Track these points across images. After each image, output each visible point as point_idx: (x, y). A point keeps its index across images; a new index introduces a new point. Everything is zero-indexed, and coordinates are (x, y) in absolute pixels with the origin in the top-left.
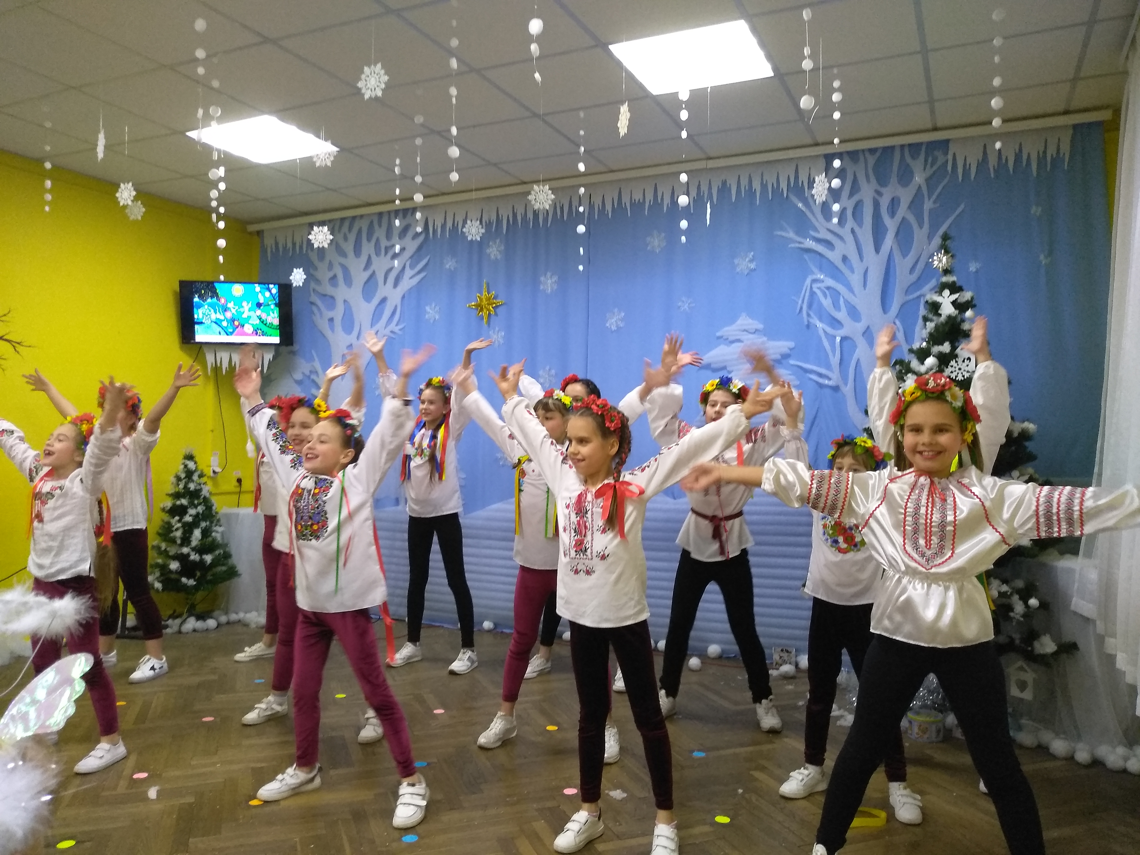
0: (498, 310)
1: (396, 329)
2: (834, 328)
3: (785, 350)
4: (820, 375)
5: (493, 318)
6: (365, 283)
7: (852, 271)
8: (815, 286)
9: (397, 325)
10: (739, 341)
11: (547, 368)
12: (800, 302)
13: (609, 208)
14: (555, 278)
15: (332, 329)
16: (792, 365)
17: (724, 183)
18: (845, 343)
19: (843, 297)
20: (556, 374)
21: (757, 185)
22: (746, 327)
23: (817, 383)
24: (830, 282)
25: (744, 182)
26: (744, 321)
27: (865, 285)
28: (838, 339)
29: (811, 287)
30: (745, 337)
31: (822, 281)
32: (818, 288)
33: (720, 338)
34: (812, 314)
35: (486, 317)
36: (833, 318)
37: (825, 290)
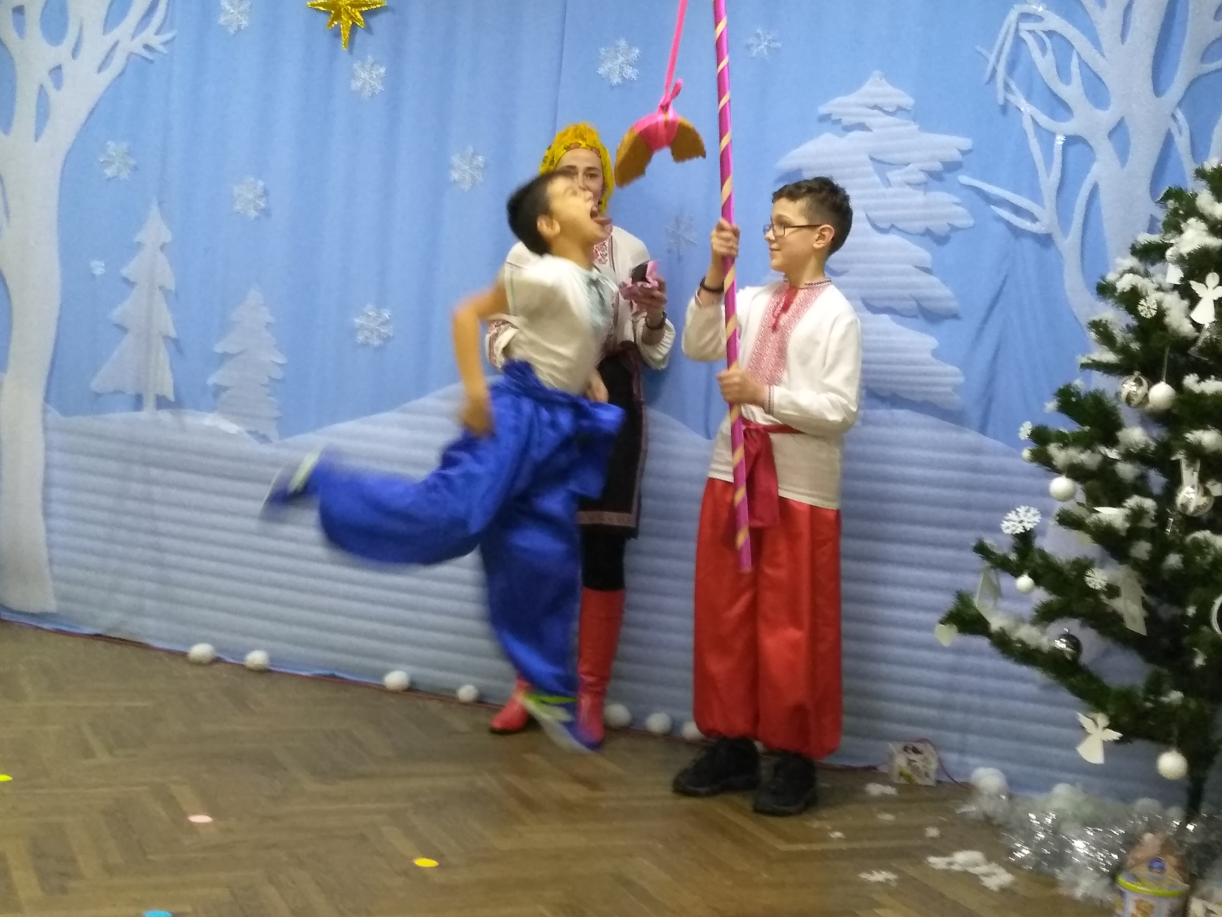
0: (375, 22)
1: (156, 41)
2: (1052, 116)
3: (955, 155)
4: (1017, 210)
5: (361, 35)
8: (1025, 26)
9: (158, 33)
10: (862, 127)
11: (470, 150)
12: (992, 58)
15: (20, 30)
16: (964, 186)
18: (1073, 150)
19: (1078, 54)
20: (486, 165)
22: (880, 101)
23: (1008, 224)
24: (1054, 21)
26: (877, 87)
27: (1123, 36)
28: (1060, 140)
29: (1017, 30)
30: (877, 120)
31: (1039, 18)
32: (1029, 31)
33: (825, 118)
34: (1013, 86)
35: (345, 33)
36: (1055, 96)
37: (1044, 36)
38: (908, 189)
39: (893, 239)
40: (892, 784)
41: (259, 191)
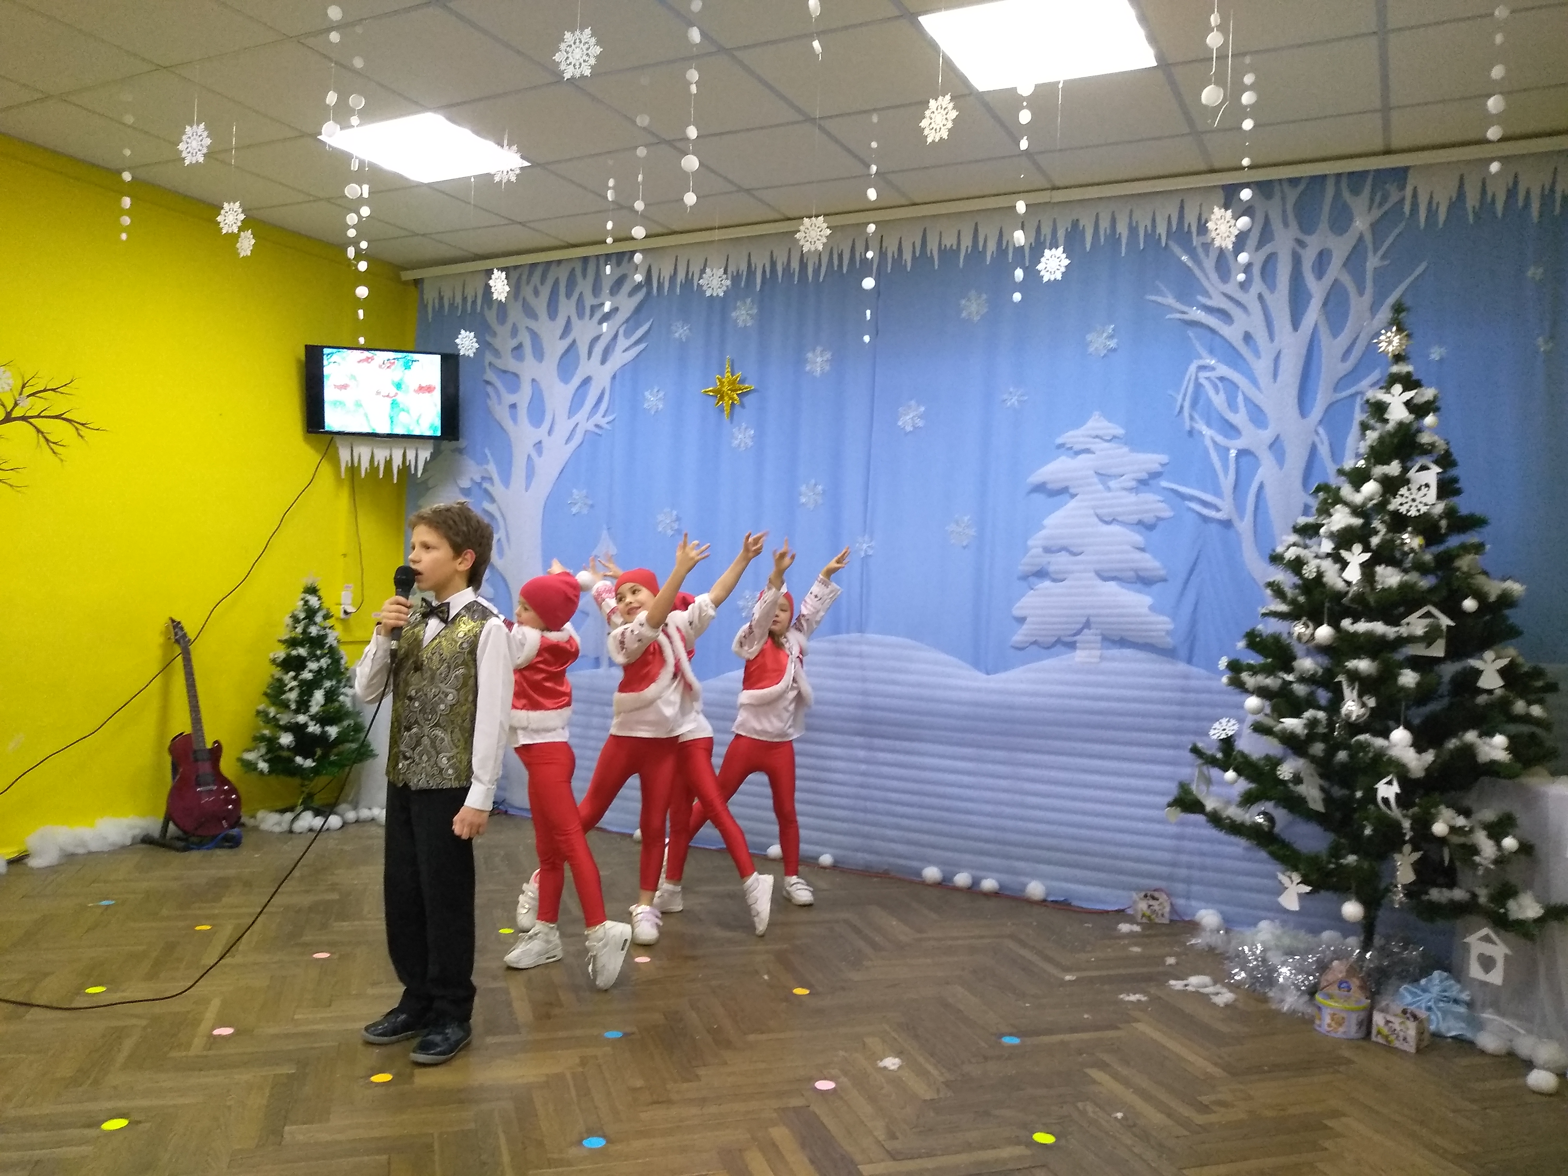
0: (747, 400)
1: (603, 422)
2: (1226, 436)
3: (1155, 467)
4: (1205, 504)
5: (737, 409)
6: (561, 358)
7: (1257, 353)
8: (1203, 375)
9: (604, 416)
10: (1088, 451)
11: (813, 481)
12: (1180, 399)
13: (907, 256)
14: (828, 355)
15: (514, 419)
16: (1164, 488)
17: (1075, 224)
18: (1244, 460)
19: (1243, 393)
20: (824, 491)
21: (1122, 229)
22: (1100, 433)
23: (1200, 515)
24: (1224, 370)
25: (1104, 224)
26: (1097, 423)
27: (1275, 375)
28: (1233, 453)
29: (1197, 379)
30: (1099, 446)
31: (1213, 369)
32: (1206, 378)
33: (1061, 446)
34: (1196, 416)
35: (727, 408)
36: (1227, 421)
37: (1218, 382)
38: (1124, 493)
39: (1115, 528)
40: (1138, 924)
41: (674, 517)
